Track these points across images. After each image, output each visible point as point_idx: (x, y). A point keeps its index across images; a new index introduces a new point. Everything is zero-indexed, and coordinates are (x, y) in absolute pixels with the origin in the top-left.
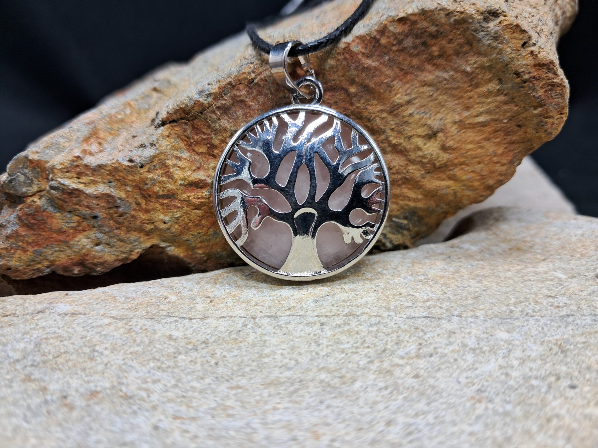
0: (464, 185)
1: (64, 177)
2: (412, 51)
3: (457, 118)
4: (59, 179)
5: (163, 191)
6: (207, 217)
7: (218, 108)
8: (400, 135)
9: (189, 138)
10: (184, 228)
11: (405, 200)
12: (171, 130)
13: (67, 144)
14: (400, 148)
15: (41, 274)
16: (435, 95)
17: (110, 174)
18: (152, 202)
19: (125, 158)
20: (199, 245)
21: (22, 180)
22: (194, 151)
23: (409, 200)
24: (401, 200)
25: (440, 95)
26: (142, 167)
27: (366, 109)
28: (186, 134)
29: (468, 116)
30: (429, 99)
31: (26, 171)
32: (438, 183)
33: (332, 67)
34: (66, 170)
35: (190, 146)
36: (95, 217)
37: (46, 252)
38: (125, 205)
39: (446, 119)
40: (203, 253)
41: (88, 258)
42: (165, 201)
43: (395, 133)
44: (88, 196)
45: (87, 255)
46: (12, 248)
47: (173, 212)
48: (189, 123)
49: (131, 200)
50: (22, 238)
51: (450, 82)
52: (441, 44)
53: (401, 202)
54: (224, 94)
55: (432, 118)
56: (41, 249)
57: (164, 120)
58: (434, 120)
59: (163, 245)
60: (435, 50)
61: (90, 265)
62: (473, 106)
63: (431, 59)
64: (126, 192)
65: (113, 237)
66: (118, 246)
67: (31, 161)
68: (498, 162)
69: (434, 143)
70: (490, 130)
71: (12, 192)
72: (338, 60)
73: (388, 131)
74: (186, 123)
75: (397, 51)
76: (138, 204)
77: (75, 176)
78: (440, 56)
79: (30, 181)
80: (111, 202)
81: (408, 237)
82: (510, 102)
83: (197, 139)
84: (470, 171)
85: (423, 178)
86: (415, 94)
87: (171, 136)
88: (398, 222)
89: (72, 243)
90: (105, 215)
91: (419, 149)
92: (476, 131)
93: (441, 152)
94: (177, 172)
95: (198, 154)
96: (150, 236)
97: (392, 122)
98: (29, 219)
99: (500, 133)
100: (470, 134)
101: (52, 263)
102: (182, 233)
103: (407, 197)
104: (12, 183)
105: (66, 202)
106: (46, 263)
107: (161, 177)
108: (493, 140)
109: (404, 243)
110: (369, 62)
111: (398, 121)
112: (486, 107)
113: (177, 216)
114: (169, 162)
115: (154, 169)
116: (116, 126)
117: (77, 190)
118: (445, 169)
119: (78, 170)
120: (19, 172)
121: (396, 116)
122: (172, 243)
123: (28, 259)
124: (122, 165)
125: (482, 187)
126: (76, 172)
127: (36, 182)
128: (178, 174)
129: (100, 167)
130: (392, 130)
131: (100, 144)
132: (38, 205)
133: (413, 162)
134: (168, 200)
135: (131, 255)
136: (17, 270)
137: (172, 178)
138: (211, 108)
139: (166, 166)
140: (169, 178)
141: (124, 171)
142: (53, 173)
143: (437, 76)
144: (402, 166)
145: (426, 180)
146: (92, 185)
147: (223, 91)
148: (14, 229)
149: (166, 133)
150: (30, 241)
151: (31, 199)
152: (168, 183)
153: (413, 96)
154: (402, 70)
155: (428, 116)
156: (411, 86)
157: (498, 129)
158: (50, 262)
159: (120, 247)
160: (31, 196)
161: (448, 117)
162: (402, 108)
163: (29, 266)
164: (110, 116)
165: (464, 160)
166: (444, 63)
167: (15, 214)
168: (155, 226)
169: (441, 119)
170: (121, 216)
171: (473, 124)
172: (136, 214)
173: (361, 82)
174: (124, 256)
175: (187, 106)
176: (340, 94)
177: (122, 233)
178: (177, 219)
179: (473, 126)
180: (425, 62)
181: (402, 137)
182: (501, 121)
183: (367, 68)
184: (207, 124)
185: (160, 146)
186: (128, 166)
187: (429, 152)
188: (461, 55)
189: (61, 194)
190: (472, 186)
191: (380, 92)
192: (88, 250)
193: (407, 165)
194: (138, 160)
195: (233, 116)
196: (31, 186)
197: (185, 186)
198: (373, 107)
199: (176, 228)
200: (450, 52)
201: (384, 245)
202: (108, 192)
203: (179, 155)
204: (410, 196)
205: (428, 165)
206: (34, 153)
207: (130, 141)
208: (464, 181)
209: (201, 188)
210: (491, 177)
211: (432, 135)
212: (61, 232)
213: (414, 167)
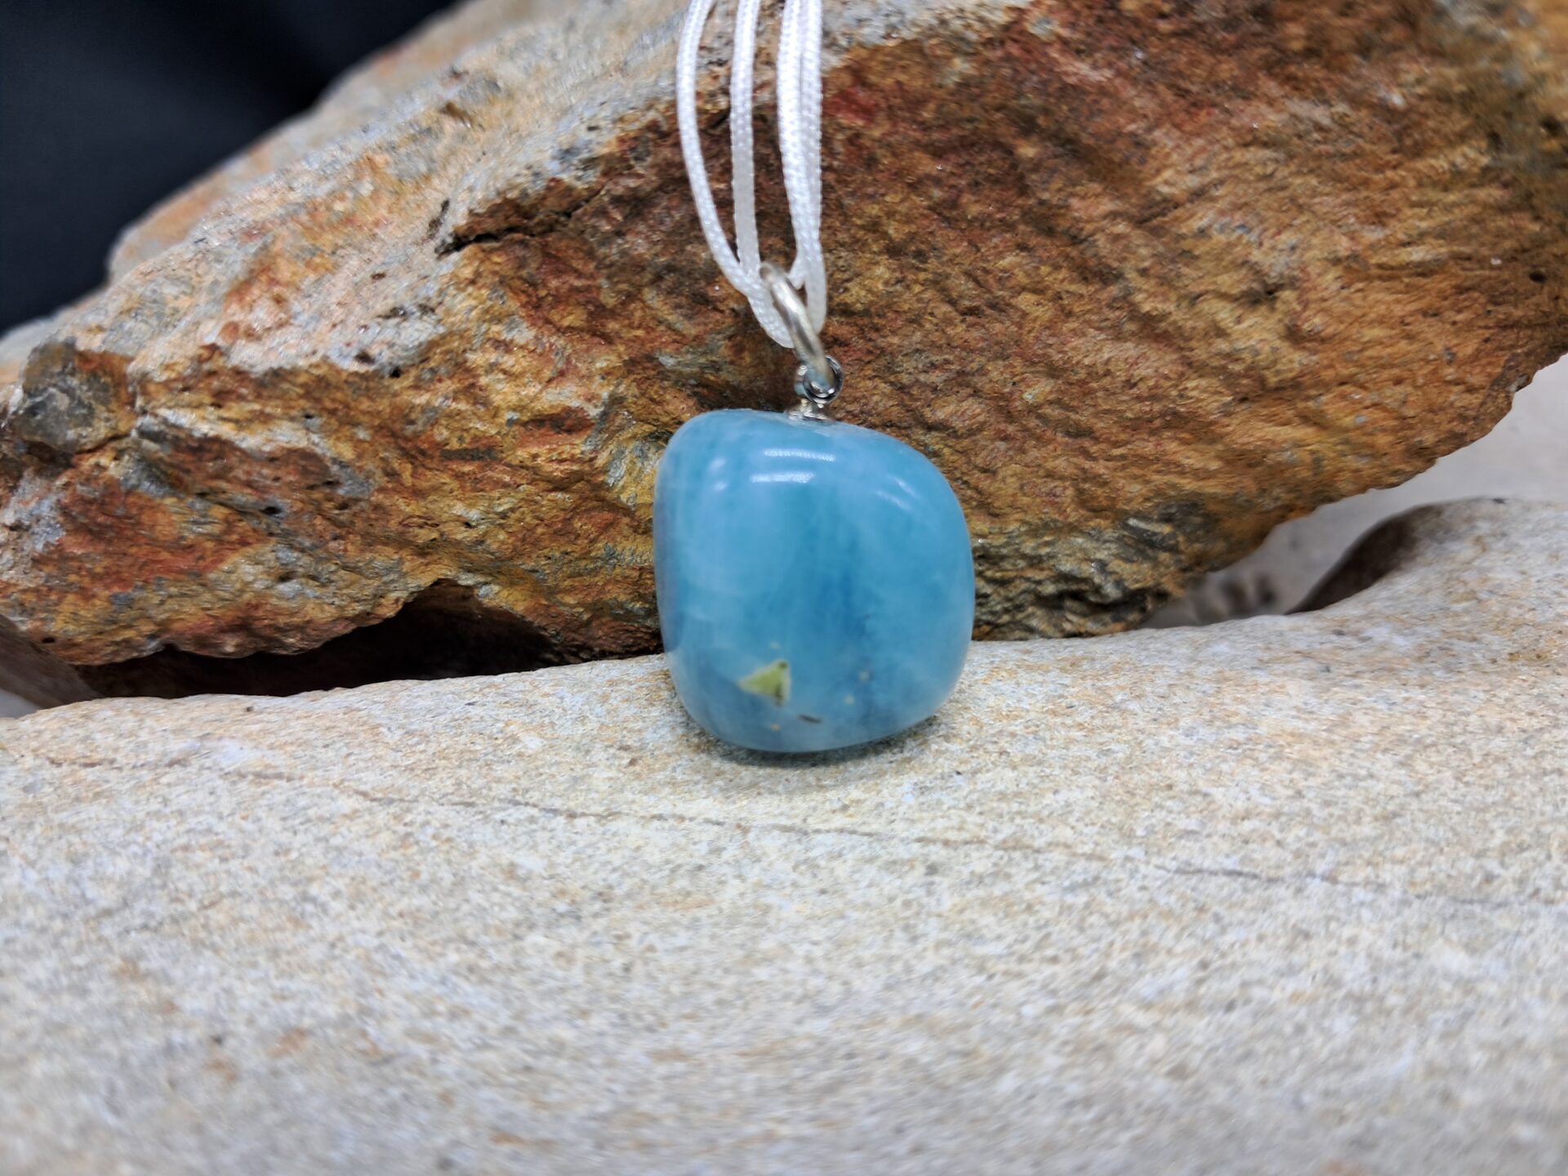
0: (1346, 442)
1: (177, 406)
2: (1219, 36)
3: (1343, 246)
4: (164, 412)
5: (461, 439)
6: (588, 511)
7: (617, 201)
8: (1164, 288)
9: (534, 285)
10: (523, 540)
11: (1170, 473)
12: (482, 262)
13: (184, 303)
14: (1163, 325)
15: (135, 655)
16: (1283, 172)
17: (308, 394)
18: (430, 469)
19: (346, 350)
20: (567, 583)
21: (63, 408)
22: (548, 321)
23: (1182, 473)
24: (1158, 472)
25: (1299, 173)
26: (396, 373)
27: (1068, 207)
28: (524, 273)
29: (1379, 241)
30: (1262, 185)
31: (74, 382)
32: (1271, 431)
33: (965, 83)
34: (183, 386)
35: (537, 309)
36: (272, 511)
37: (146, 599)
38: (351, 478)
39: (1309, 248)
40: (579, 604)
41: (260, 613)
42: (467, 468)
43: (1153, 282)
44: (247, 456)
45: (257, 607)
46: (50, 589)
47: (491, 499)
48: (534, 241)
49: (370, 465)
50: (75, 564)
51: (1333, 135)
52: (1318, 17)
53: (1156, 477)
54: (637, 159)
55: (1267, 244)
56: (130, 591)
57: (461, 232)
58: (1273, 248)
59: (467, 580)
60: (1295, 33)
61: (268, 632)
62: (1399, 210)
63: (1278, 62)
64: (357, 443)
65: (328, 560)
66: (341, 584)
67: (85, 357)
68: (1456, 383)
69: (1267, 318)
70: (1444, 285)
71: (38, 439)
72: (987, 62)
73: (1131, 275)
74: (522, 242)
75: (1175, 34)
76: (392, 474)
77: (207, 399)
78: (1310, 53)
79: (84, 411)
80: (313, 473)
81: (1172, 569)
82: (1519, 208)
83: (557, 289)
84: (1368, 402)
85: (1228, 414)
86: (1219, 169)
87: (481, 282)
88: (1146, 531)
89: (212, 576)
90: (299, 505)
91: (1221, 333)
92: (1401, 287)
93: (1285, 347)
94: (499, 386)
95: (561, 331)
96: (429, 558)
97: (1144, 250)
98: (92, 514)
99: (1476, 295)
100: (1380, 296)
101: (164, 626)
102: (517, 553)
103: (1178, 464)
104: (35, 414)
105: (188, 472)
106: (147, 628)
107: (454, 399)
108: (1451, 315)
109: (1159, 584)
110: (1081, 70)
111: (1161, 249)
112: (1440, 218)
113: (501, 509)
114: (475, 359)
115: (431, 380)
116: (328, 239)
117: (216, 440)
118: (1294, 393)
119: (216, 384)
120: (55, 386)
121: (1156, 232)
122: (491, 574)
123: (96, 616)
124: (339, 372)
125: (1401, 447)
126: (208, 388)
127: (101, 412)
128: (503, 393)
129: (277, 375)
130: (1144, 272)
131: (279, 300)
132: (112, 478)
133: (1199, 369)
134: (477, 463)
135: (380, 605)
136: (70, 644)
137: (486, 403)
138: (595, 202)
139: (468, 370)
140: (475, 404)
141: (345, 387)
142: (145, 393)
143: (1294, 116)
144: (1167, 378)
145: (1236, 421)
146: (256, 426)
147: (633, 149)
148: (54, 539)
149: (467, 273)
150: (99, 570)
151: (92, 460)
152: (475, 419)
153: (1214, 175)
154: (1182, 93)
155: (1253, 237)
156: (1211, 143)
157: (1468, 284)
158: (156, 624)
159: (347, 587)
160: (91, 451)
161: (1315, 241)
162: (1178, 212)
163: (101, 633)
164: (311, 207)
165: (1353, 370)
166: (1320, 74)
167: (53, 498)
168: (442, 535)
169: (1293, 248)
170: (343, 506)
171: (1392, 268)
172: (387, 503)
173: (1053, 127)
174: (359, 608)
175: (524, 194)
176: (990, 163)
177: (352, 549)
178: (504, 515)
179: (1390, 273)
180: (1260, 68)
181: (1173, 296)
182: (1483, 262)
183: (1073, 86)
184: (585, 248)
185: (448, 313)
186: (356, 374)
187: (1252, 342)
188: (1375, 54)
189: (169, 451)
190: (1371, 446)
191: (1111, 161)
192: (258, 594)
193: (1182, 374)
194: (384, 356)
195: (662, 223)
196: (90, 425)
197: (525, 424)
198: (1088, 202)
199: (499, 541)
200: (1344, 41)
201: (1097, 590)
202: (303, 444)
203: (506, 336)
204: (1186, 461)
205: (1245, 382)
206: (90, 330)
207: (365, 293)
208: (1346, 430)
209: (570, 431)
210: (1432, 421)
211: (1263, 295)
212: (181, 547)
213: (1204, 382)
